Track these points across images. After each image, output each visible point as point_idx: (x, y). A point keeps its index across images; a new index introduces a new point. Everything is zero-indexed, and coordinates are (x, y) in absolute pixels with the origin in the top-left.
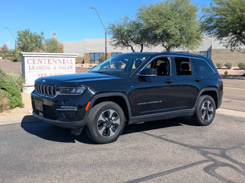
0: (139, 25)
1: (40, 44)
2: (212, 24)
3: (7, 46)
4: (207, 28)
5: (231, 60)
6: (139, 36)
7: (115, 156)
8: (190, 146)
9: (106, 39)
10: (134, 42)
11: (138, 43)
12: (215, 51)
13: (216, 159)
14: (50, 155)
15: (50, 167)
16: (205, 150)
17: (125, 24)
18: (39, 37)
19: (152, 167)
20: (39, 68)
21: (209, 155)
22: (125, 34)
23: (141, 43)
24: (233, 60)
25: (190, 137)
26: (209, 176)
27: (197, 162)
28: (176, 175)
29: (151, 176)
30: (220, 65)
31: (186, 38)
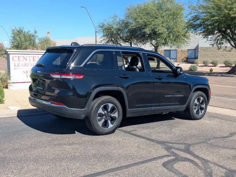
0: (128, 23)
1: (34, 42)
2: (198, 22)
3: (3, 44)
4: (193, 26)
5: (217, 57)
6: (128, 34)
7: (79, 151)
8: (156, 141)
9: (96, 37)
10: (123, 40)
11: (127, 41)
12: (202, 49)
13: (178, 153)
14: (14, 150)
15: (11, 161)
16: (171, 145)
17: (114, 23)
18: (33, 36)
19: (112, 162)
20: (24, 65)
21: (173, 150)
22: (115, 32)
23: (130, 42)
24: (220, 57)
25: (158, 133)
26: (166, 170)
27: (159, 157)
28: (133, 170)
29: (109, 170)
30: (207, 63)
31: (173, 36)
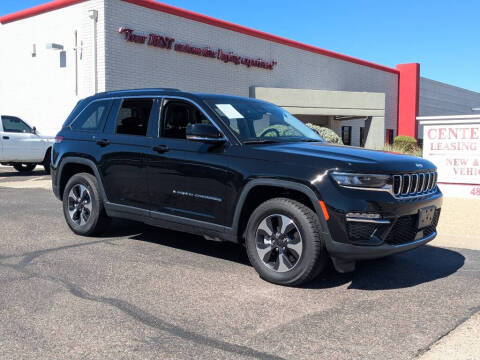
20: (450, 147)
